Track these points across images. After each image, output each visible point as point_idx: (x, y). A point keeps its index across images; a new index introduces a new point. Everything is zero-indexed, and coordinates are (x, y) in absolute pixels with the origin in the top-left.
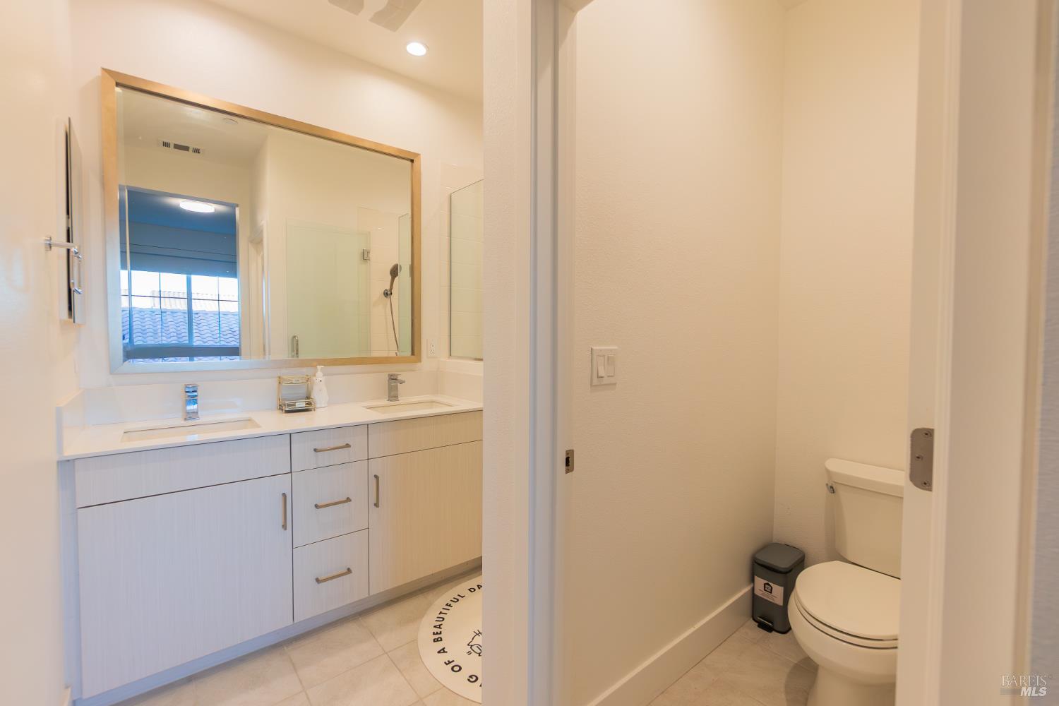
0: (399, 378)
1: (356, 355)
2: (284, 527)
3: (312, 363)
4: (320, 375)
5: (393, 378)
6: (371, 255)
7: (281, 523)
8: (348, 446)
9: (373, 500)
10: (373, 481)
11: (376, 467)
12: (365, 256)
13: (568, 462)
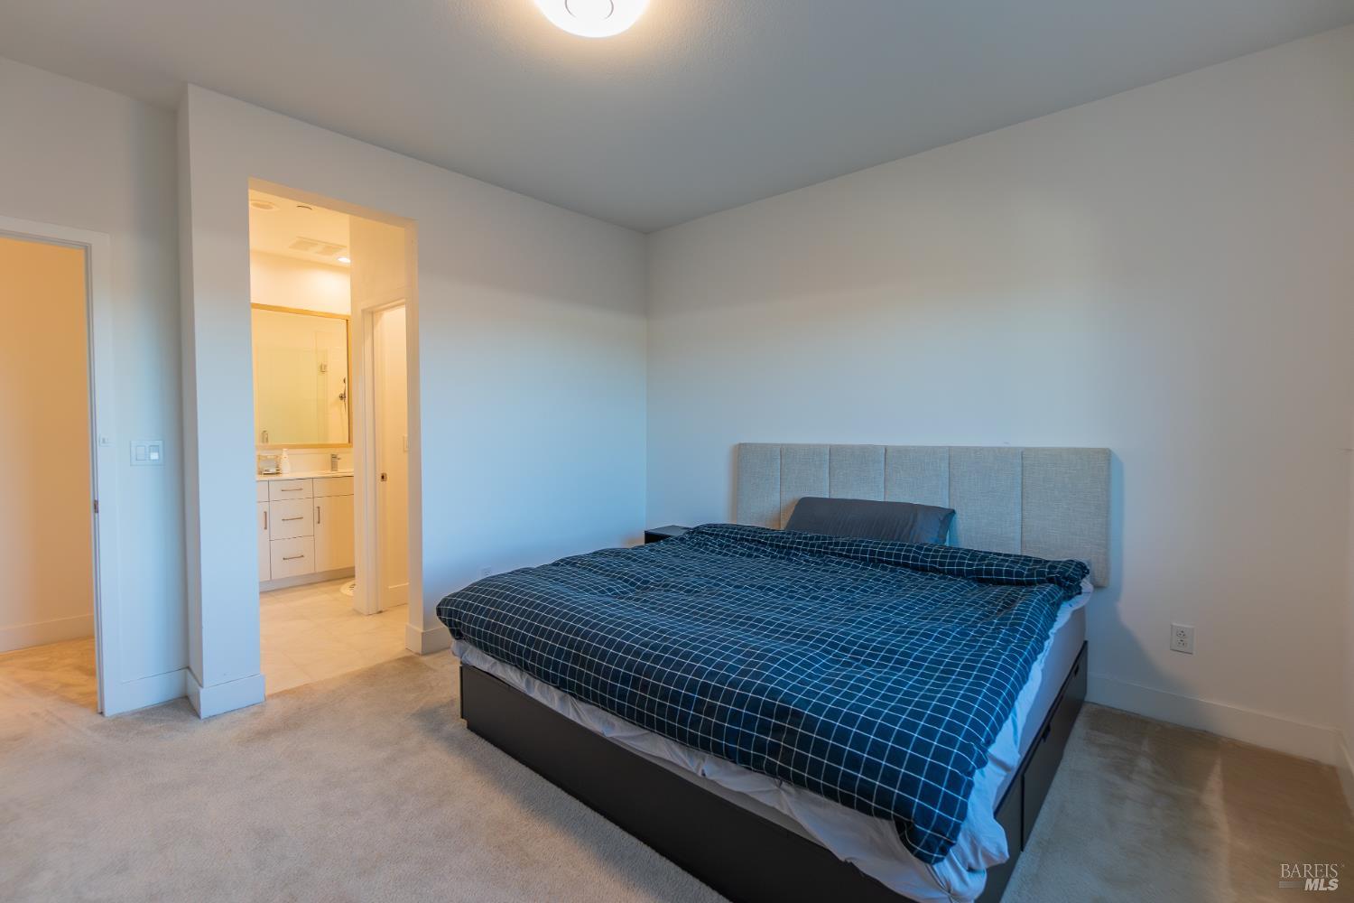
0: (339, 457)
1: (316, 443)
2: (266, 528)
3: (280, 447)
4: (285, 453)
5: (334, 457)
6: (328, 368)
7: (264, 526)
8: (301, 489)
9: (316, 520)
10: (316, 509)
11: (318, 502)
12: (323, 369)
13: (383, 477)
